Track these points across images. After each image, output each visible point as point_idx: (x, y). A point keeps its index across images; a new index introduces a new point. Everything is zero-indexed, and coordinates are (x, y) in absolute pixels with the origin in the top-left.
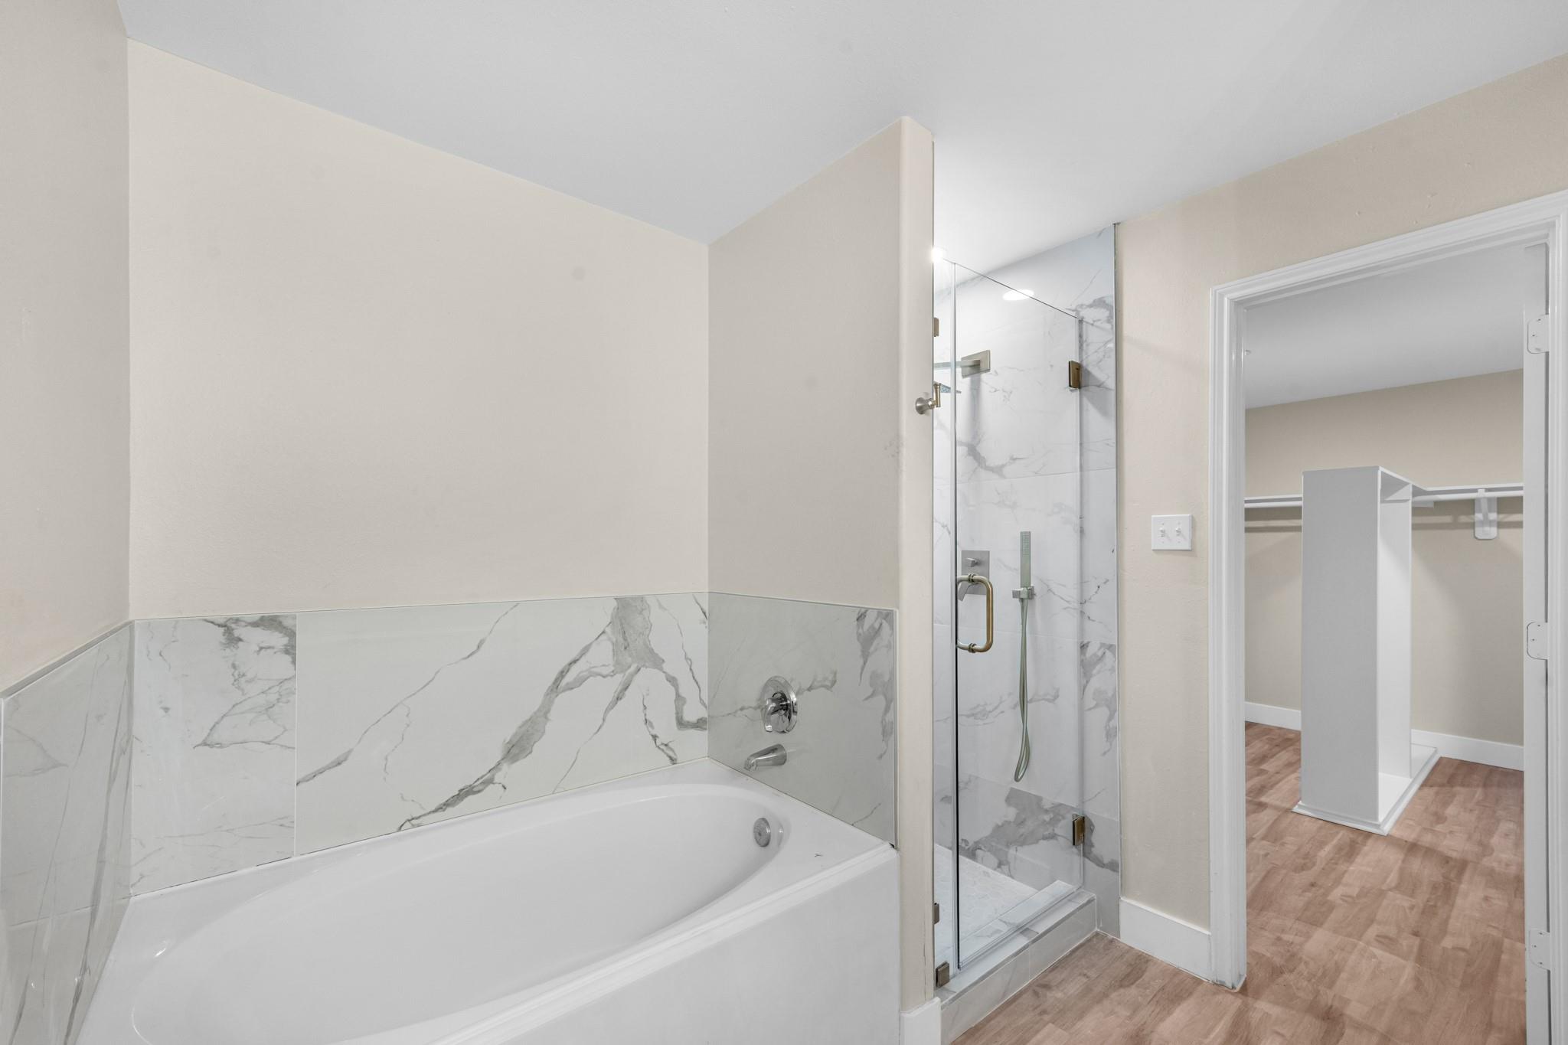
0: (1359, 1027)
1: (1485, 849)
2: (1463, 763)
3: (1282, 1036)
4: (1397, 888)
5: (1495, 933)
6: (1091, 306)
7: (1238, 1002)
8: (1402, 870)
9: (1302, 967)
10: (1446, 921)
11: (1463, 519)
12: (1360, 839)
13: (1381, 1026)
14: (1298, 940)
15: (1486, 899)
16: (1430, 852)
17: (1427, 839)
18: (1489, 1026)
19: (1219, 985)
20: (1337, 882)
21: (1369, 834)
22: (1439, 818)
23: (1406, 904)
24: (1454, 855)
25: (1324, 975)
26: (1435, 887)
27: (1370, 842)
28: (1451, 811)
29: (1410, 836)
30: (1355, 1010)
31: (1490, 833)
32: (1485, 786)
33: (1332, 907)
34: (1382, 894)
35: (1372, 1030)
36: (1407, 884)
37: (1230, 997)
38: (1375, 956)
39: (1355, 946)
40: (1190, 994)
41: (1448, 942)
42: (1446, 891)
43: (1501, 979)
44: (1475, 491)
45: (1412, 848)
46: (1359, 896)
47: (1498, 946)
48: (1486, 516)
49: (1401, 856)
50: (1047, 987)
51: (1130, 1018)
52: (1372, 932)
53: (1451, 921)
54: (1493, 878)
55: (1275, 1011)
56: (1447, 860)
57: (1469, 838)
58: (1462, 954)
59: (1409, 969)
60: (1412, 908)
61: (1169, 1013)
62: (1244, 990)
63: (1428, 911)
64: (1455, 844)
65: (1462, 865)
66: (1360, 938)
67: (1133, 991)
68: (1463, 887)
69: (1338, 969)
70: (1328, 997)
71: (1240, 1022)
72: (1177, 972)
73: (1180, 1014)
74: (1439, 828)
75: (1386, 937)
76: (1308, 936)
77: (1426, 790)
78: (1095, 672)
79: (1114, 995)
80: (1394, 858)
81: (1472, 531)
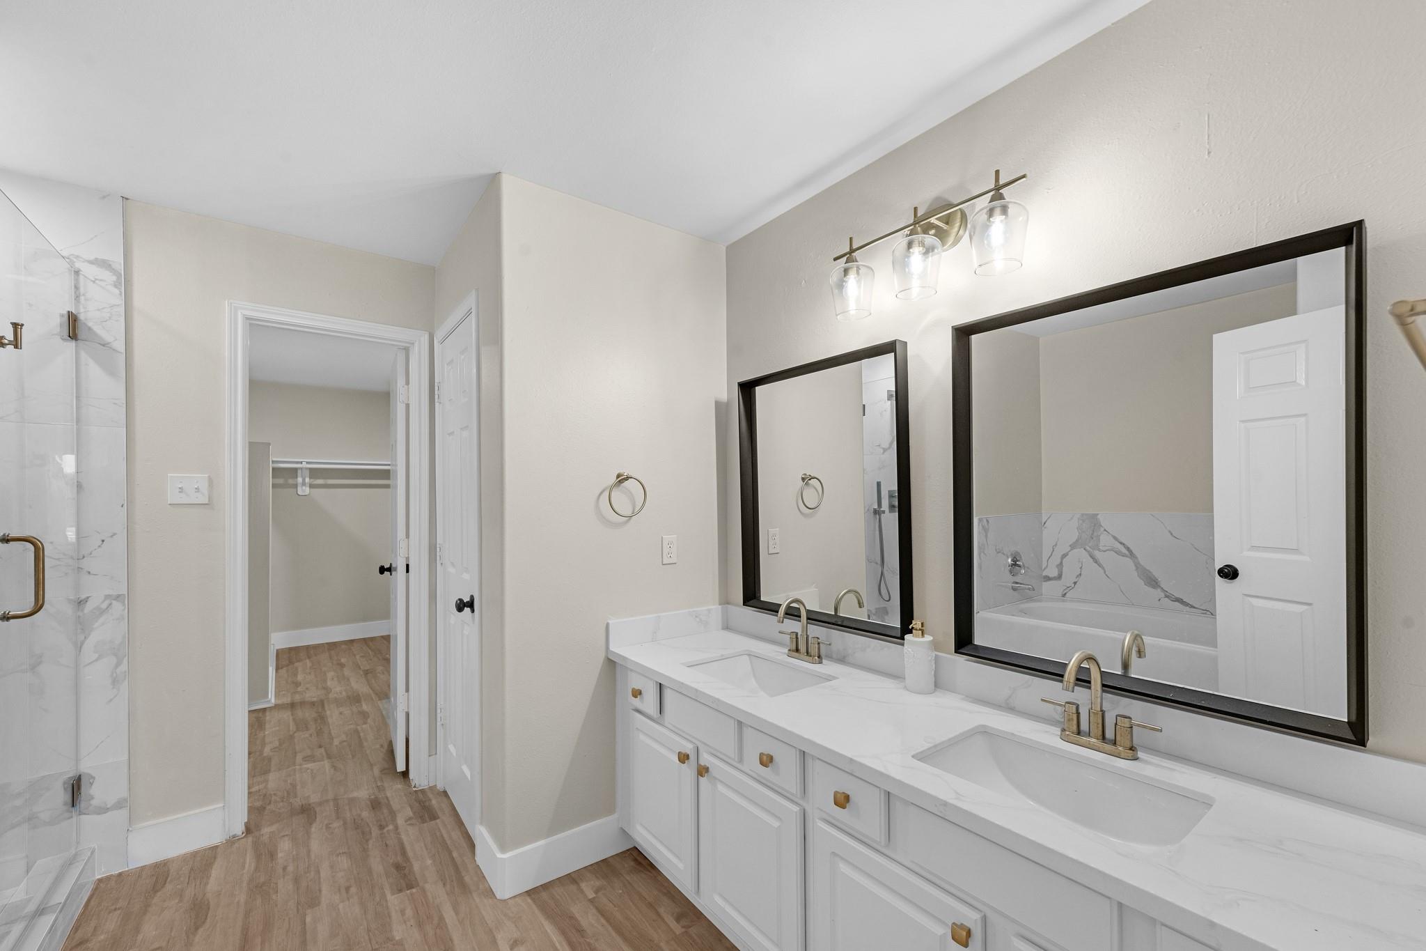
0: (320, 804)
1: (327, 690)
2: (291, 649)
3: (287, 835)
4: (298, 730)
5: (352, 726)
7: (250, 839)
8: (294, 719)
9: (273, 798)
10: (330, 733)
11: (291, 481)
12: (260, 715)
13: (330, 796)
14: (261, 786)
15: (341, 713)
16: (302, 703)
17: (297, 698)
18: (371, 765)
19: (232, 841)
20: (263, 744)
21: (264, 710)
22: (297, 684)
23: (307, 735)
24: (315, 699)
25: (288, 793)
26: (316, 720)
27: (268, 713)
28: (300, 678)
29: (287, 700)
30: (314, 798)
31: (325, 681)
32: (309, 658)
33: (270, 759)
34: (292, 737)
35: (327, 801)
36: (301, 725)
37: (245, 839)
38: (308, 769)
39: (295, 770)
40: (215, 858)
41: (336, 742)
42: (322, 719)
43: (365, 744)
44: (301, 463)
45: (292, 706)
46: (280, 745)
47: (357, 731)
48: (304, 480)
49: (289, 713)
50: (82, 943)
51: (181, 901)
52: (299, 758)
53: (332, 731)
54: (338, 702)
55: (274, 828)
56: (313, 704)
57: (317, 688)
58: (345, 743)
59: (326, 764)
60: (311, 735)
61: (208, 878)
62: (248, 830)
63: (319, 733)
64: (312, 694)
65: (322, 703)
66: (294, 764)
67: (169, 887)
68: (328, 713)
69: (294, 786)
70: (297, 802)
71: (256, 846)
72: (194, 854)
73: (216, 872)
74: (299, 689)
75: (307, 757)
76: (266, 781)
77: (280, 671)
79: (156, 900)
80: (286, 715)
81: (295, 490)
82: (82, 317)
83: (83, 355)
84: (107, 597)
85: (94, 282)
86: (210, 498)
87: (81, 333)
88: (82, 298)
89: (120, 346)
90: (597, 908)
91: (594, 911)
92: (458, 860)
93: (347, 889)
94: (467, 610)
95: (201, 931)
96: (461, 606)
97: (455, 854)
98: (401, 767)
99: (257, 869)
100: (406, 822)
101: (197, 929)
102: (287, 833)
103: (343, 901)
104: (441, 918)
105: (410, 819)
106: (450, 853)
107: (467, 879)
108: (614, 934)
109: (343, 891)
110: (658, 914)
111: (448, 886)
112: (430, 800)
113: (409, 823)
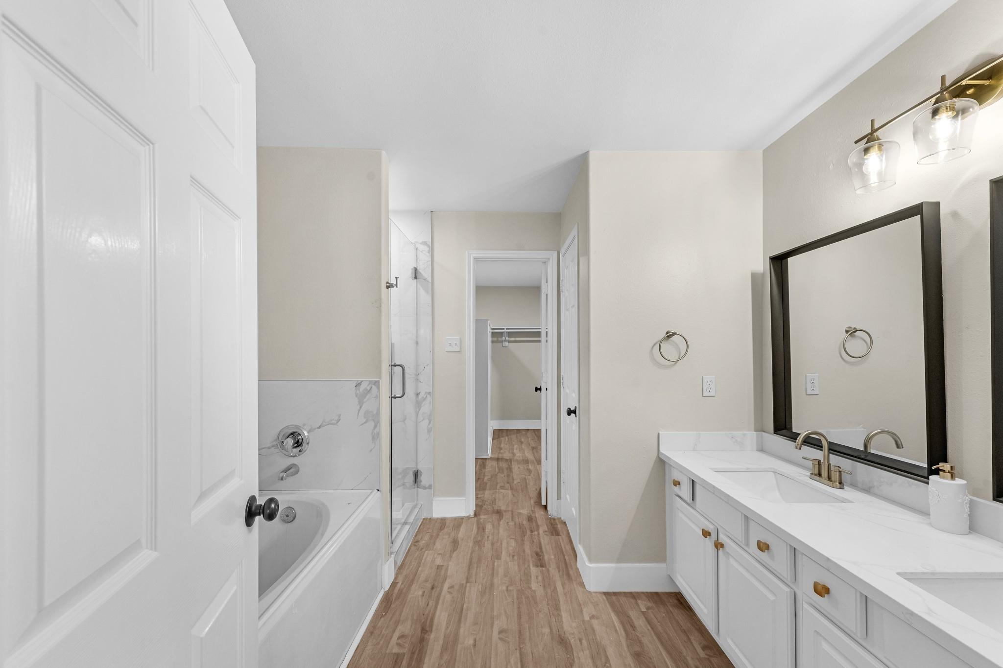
0: (505, 511)
1: (514, 454)
2: (500, 430)
3: (490, 522)
4: (499, 472)
5: (523, 476)
6: (421, 243)
7: (476, 519)
8: (498, 467)
9: (486, 503)
10: (513, 477)
11: (500, 339)
12: (484, 461)
13: (510, 509)
14: (482, 496)
15: (519, 468)
16: (502, 459)
17: (500, 456)
18: (530, 498)
19: (469, 518)
20: (484, 476)
21: (486, 459)
22: (501, 449)
23: (503, 476)
24: (508, 458)
25: (493, 502)
26: (507, 469)
27: (487, 461)
28: (502, 446)
29: (496, 456)
30: (503, 508)
31: (513, 449)
32: (507, 436)
33: (486, 484)
34: (496, 475)
35: (509, 511)
36: (501, 470)
37: (473, 519)
38: (501, 493)
39: (496, 491)
40: (462, 523)
41: (515, 482)
42: (510, 469)
43: (528, 487)
44: (504, 329)
45: (498, 459)
46: (491, 477)
47: (525, 479)
48: (505, 338)
49: (496, 463)
50: (417, 542)
51: (449, 537)
52: (498, 486)
53: (514, 476)
54: (518, 462)
55: (486, 517)
56: (507, 460)
57: (509, 453)
58: (519, 484)
59: (510, 492)
60: (504, 476)
61: (459, 531)
62: (475, 515)
63: (508, 476)
64: (507, 455)
65: (511, 460)
66: (496, 489)
67: (446, 530)
68: (513, 466)
69: (495, 500)
70: (496, 508)
71: (478, 523)
72: (455, 519)
73: (463, 529)
74: (502, 451)
75: (502, 486)
76: (484, 494)
77: (494, 441)
78: (423, 405)
79: (441, 534)
80: (494, 463)
81: (501, 344)
82: (418, 269)
83: (419, 286)
84: (426, 393)
85: (422, 252)
86: (460, 349)
87: (418, 276)
88: (418, 260)
89: (430, 279)
90: (646, 618)
91: (644, 619)
92: (568, 561)
93: (513, 556)
94: (573, 415)
95: (455, 552)
96: (570, 412)
97: (566, 558)
98: (544, 503)
99: (477, 534)
100: (544, 532)
101: (454, 552)
102: (490, 521)
103: (511, 561)
104: (555, 588)
105: (546, 531)
106: (564, 556)
107: (571, 572)
108: (655, 637)
109: (511, 556)
110: (689, 640)
111: (561, 573)
112: (557, 525)
113: (545, 533)
